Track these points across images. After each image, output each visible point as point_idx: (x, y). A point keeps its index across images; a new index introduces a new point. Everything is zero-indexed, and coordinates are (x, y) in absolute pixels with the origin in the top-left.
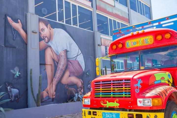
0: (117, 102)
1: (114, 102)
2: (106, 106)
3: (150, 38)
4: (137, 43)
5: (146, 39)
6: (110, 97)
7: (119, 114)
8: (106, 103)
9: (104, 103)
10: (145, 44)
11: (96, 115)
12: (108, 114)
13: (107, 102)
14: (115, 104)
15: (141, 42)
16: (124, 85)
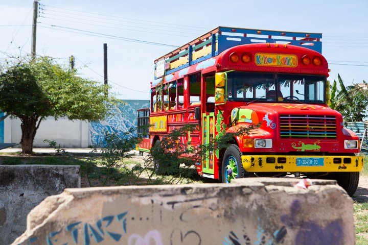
0: (317, 144)
1: (313, 144)
2: (301, 150)
3: (293, 59)
4: (274, 60)
5: (287, 58)
6: (307, 137)
7: (322, 159)
8: (301, 146)
9: (297, 146)
10: (286, 66)
11: (285, 162)
12: (306, 160)
13: (303, 144)
14: (315, 147)
15: (280, 60)
16: (325, 122)
